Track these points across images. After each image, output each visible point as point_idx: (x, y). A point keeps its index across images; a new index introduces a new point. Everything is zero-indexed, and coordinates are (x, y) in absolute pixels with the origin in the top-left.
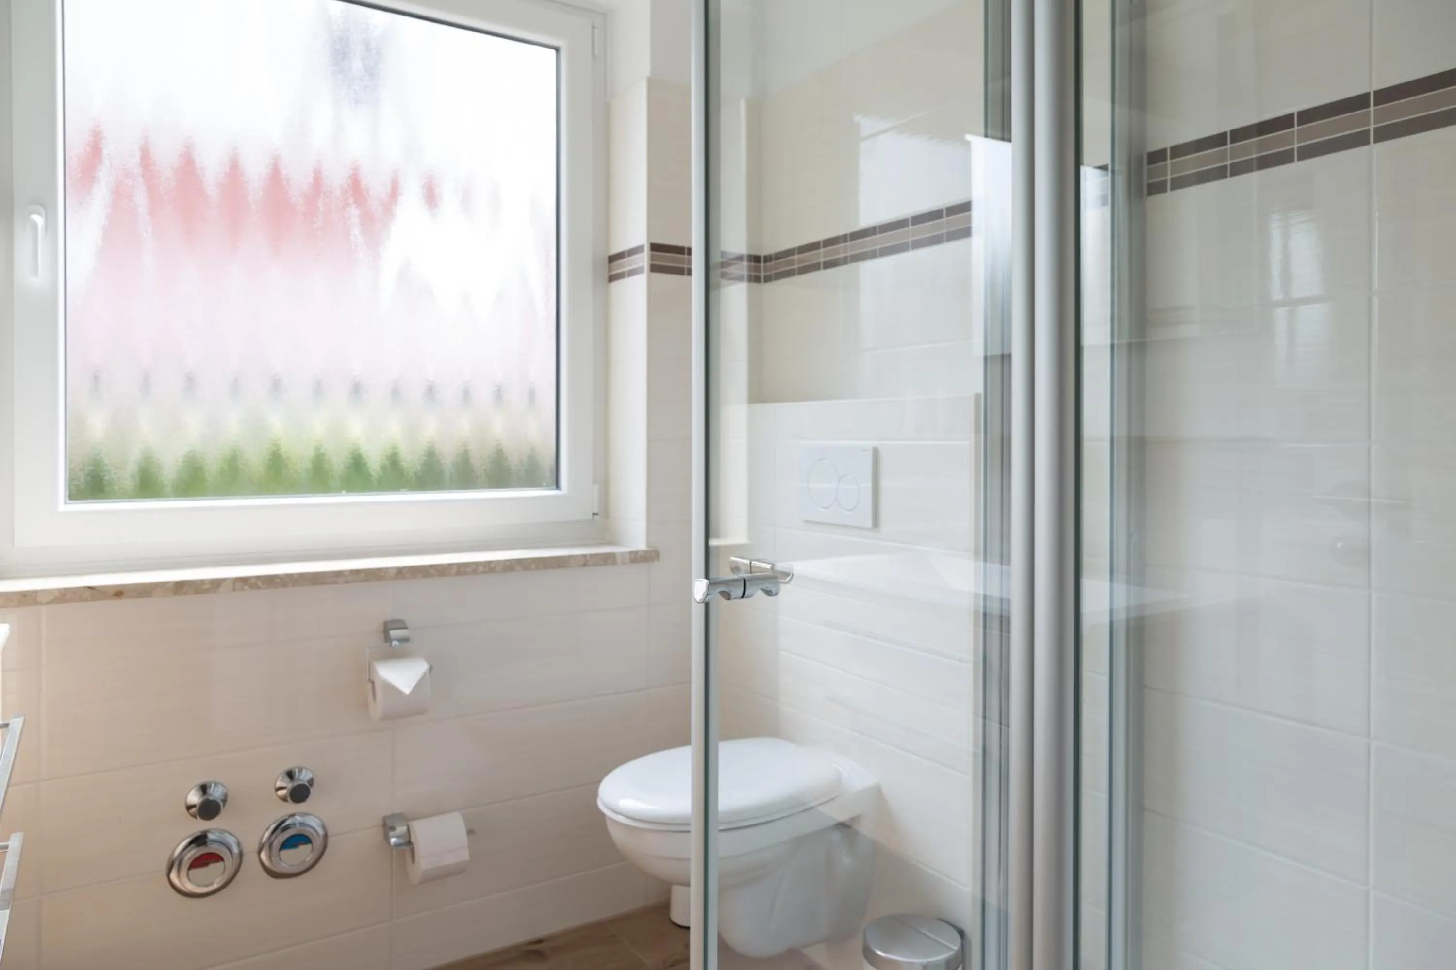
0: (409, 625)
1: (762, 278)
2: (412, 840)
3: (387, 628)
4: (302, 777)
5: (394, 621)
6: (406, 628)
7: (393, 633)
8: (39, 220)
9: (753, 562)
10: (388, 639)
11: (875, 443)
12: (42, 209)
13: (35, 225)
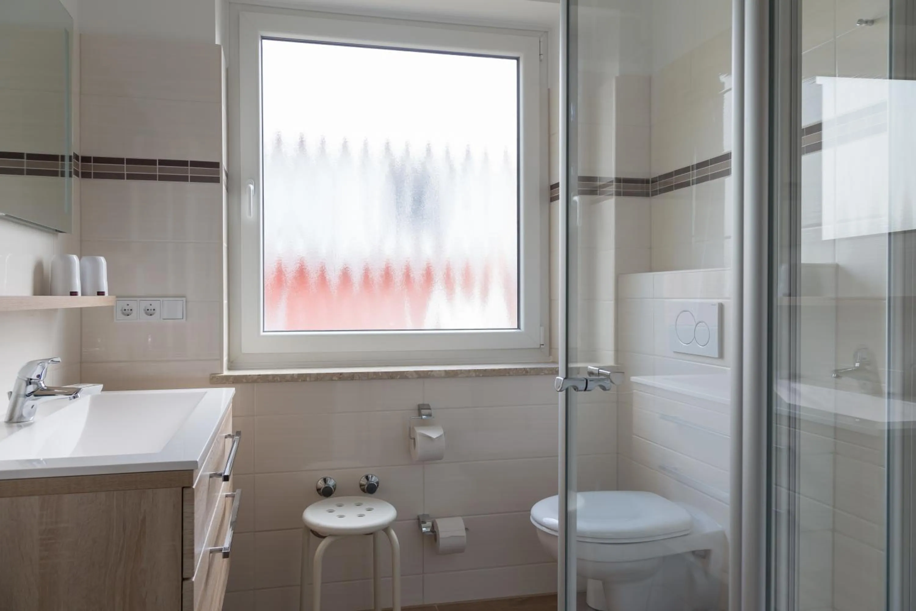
0: (431, 407)
1: (650, 193)
2: (435, 530)
3: (420, 408)
4: (373, 480)
5: (424, 405)
6: (430, 409)
7: (423, 412)
8: (252, 187)
9: (600, 370)
10: (420, 415)
11: (720, 301)
12: (252, 181)
13: (250, 188)
